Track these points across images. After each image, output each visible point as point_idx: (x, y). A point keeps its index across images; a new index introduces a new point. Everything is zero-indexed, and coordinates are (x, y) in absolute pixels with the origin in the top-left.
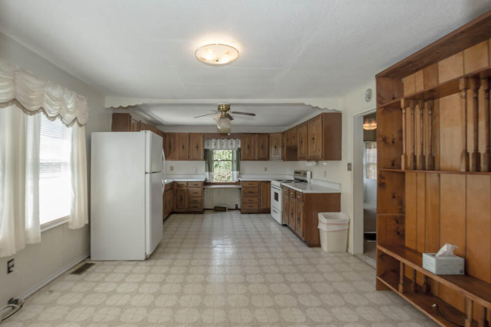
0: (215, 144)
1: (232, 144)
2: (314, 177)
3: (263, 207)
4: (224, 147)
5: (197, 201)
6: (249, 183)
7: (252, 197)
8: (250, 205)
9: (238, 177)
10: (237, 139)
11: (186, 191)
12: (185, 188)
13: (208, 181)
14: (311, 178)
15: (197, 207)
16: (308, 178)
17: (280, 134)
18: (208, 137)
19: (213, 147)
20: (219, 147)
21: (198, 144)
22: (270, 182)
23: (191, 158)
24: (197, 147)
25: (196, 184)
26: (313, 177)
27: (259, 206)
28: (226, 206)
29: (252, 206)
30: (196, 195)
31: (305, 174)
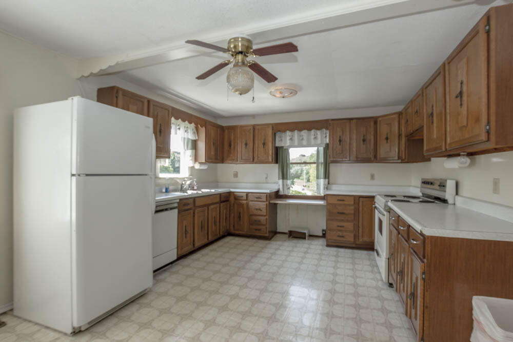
0: (291, 139)
1: (315, 138)
2: (464, 190)
3: (363, 239)
4: (305, 142)
5: (259, 221)
6: (340, 198)
7: (342, 221)
8: (340, 234)
9: (327, 188)
10: (324, 130)
11: (245, 206)
12: (245, 202)
13: (281, 193)
14: (457, 194)
15: (259, 230)
16: (449, 194)
17: (394, 116)
18: (279, 128)
19: (288, 143)
20: (296, 143)
21: (264, 140)
22: (373, 197)
23: (256, 160)
24: (264, 144)
25: (258, 197)
26: (460, 192)
27: (355, 236)
28: (306, 231)
29: (343, 237)
30: (259, 212)
31: (443, 186)
